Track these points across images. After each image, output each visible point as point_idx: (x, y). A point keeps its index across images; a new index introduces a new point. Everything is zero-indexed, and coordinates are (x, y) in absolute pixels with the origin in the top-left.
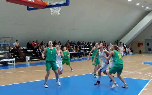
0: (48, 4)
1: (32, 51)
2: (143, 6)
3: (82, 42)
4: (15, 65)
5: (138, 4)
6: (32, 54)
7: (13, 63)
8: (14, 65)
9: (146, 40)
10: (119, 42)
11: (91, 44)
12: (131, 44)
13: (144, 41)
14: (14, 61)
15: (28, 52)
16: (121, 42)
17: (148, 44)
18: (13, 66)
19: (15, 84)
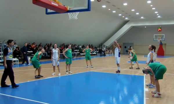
0: (68, 9)
1: (32, 52)
2: (123, 17)
3: (73, 45)
4: (19, 64)
5: (120, 15)
6: (32, 54)
7: (16, 63)
8: (17, 64)
9: (123, 43)
10: (103, 45)
11: (80, 47)
12: (111, 47)
13: (122, 44)
14: (17, 61)
15: (28, 53)
16: (104, 45)
17: (125, 47)
18: (16, 66)
19: (29, 81)
